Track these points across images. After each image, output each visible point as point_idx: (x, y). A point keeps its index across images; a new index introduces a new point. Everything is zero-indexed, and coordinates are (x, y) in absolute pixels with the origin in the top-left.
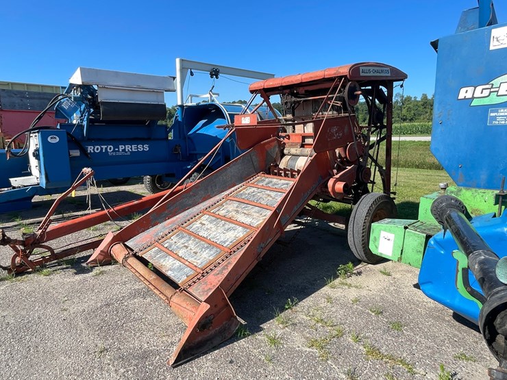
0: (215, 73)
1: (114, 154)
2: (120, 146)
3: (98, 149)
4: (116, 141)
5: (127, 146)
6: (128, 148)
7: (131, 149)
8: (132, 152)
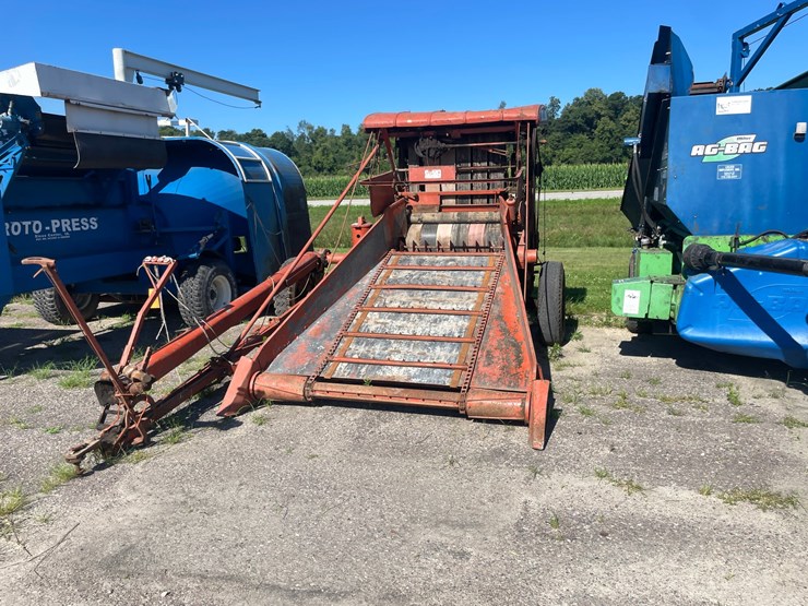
0: (175, 81)
1: (44, 237)
2: (53, 222)
3: (16, 228)
4: (46, 211)
5: (63, 221)
6: (65, 224)
7: (71, 226)
8: (72, 233)
